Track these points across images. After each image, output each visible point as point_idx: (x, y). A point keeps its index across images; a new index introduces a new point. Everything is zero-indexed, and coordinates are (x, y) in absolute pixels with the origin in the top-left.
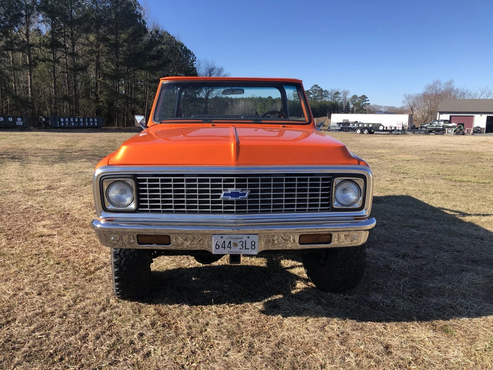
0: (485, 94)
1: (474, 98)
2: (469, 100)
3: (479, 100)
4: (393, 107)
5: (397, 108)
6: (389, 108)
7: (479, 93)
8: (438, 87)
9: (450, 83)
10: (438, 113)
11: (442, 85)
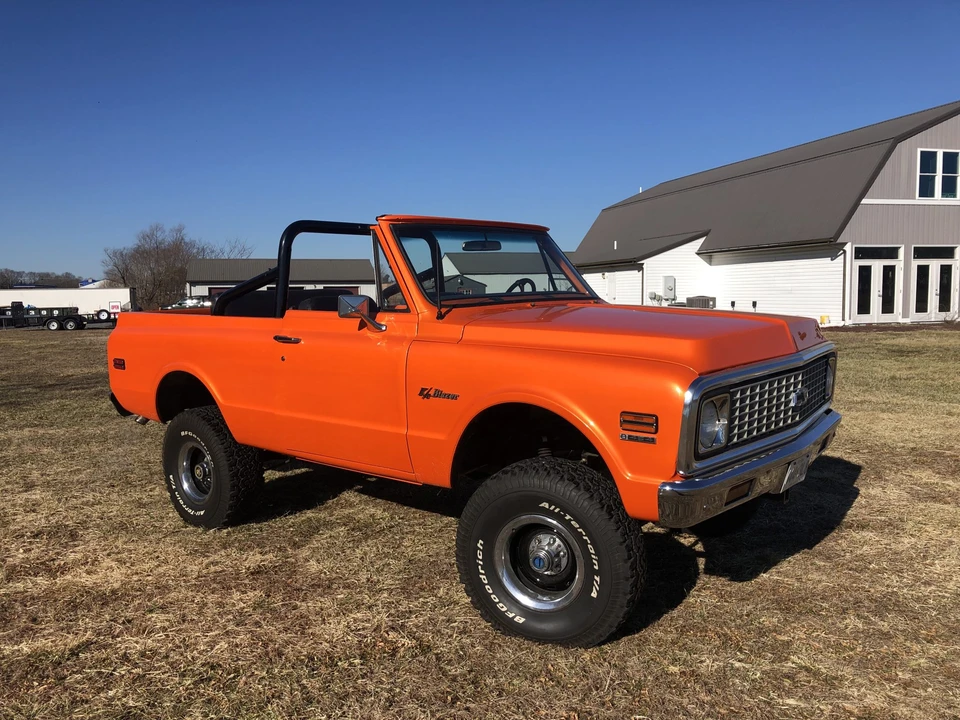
0: (236, 251)
1: (219, 257)
2: (211, 260)
3: (229, 260)
4: (48, 275)
5: (57, 277)
6: (40, 275)
7: (227, 249)
8: (160, 236)
9: (180, 230)
10: (188, 285)
11: (167, 233)
